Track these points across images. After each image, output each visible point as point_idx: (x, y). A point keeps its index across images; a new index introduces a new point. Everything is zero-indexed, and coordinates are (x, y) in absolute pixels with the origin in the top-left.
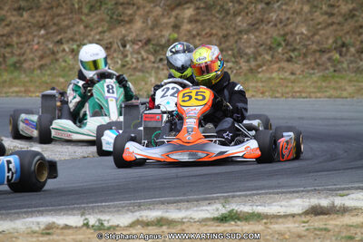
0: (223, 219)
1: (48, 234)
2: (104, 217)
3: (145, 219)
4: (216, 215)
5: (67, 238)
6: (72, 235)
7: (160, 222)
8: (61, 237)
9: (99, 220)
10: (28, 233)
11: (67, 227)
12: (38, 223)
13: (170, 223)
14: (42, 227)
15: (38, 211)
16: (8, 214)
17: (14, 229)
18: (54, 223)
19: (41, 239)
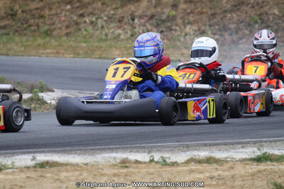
0: (258, 160)
1: (126, 167)
2: (166, 155)
3: (197, 157)
4: (253, 156)
5: (142, 171)
6: (145, 168)
7: (209, 160)
8: (137, 170)
9: (162, 157)
10: (110, 166)
11: (137, 162)
12: (115, 158)
13: (216, 161)
14: (118, 161)
15: (109, 149)
16: (86, 150)
17: (96, 162)
18: (127, 158)
19: (122, 171)
